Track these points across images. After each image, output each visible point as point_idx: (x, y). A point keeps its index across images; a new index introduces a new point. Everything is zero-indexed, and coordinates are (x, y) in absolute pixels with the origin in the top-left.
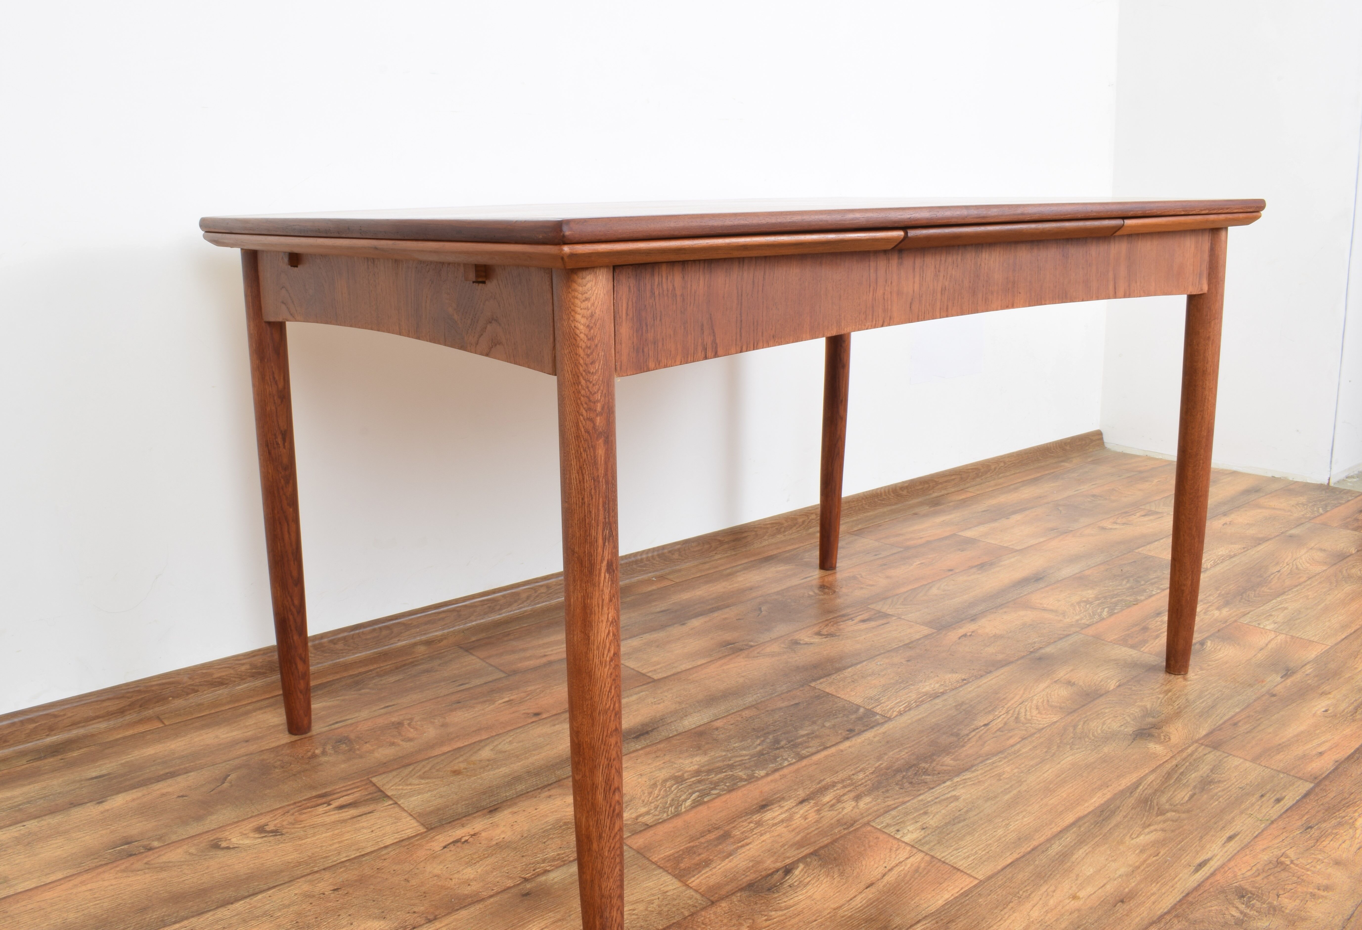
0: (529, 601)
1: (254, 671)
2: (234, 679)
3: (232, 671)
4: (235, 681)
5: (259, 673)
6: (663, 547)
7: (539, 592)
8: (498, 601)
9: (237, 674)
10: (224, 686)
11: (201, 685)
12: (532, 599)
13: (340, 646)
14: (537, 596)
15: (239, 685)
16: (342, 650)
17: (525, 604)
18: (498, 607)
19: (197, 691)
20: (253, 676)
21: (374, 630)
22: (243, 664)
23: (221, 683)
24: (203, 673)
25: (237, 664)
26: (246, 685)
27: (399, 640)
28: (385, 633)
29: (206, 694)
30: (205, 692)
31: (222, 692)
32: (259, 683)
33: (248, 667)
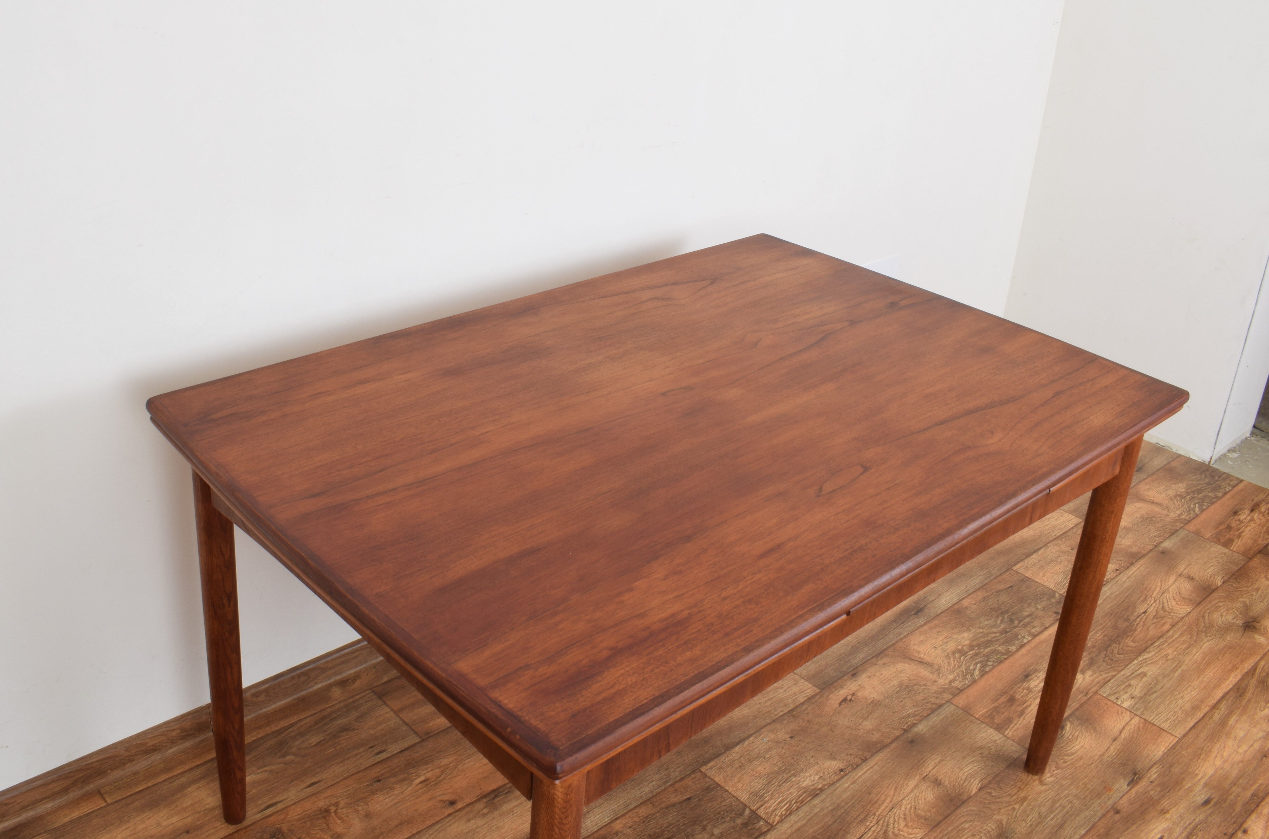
1: (184, 734)
2: (166, 744)
3: (164, 738)
4: (167, 746)
5: (188, 735)
9: (169, 740)
10: (157, 752)
11: (136, 755)
13: (262, 698)
15: (171, 748)
16: (264, 701)
19: (134, 760)
20: (182, 739)
21: (293, 678)
22: (174, 730)
23: (155, 749)
24: (138, 744)
25: (168, 731)
26: (176, 748)
27: (315, 683)
28: (303, 679)
29: (141, 762)
30: (140, 760)
31: (156, 757)
32: (188, 744)
33: (178, 731)
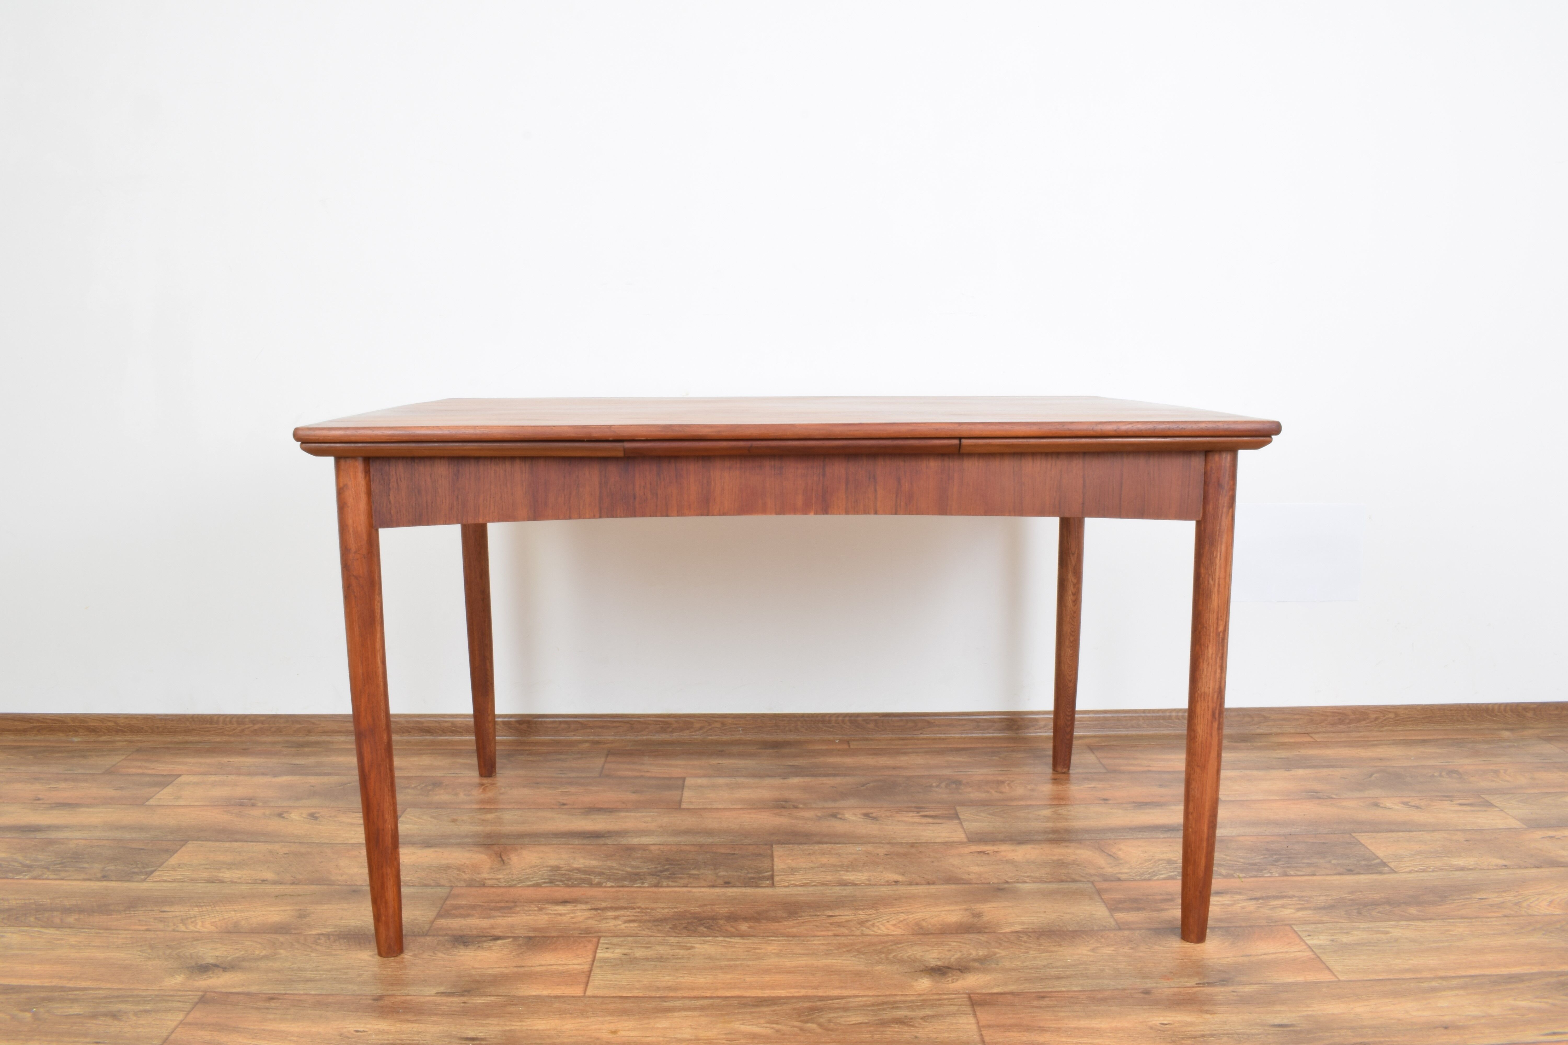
0: (701, 732)
6: (858, 715)
7: (713, 726)
8: (671, 724)
12: (705, 730)
14: (711, 729)
17: (697, 733)
18: (670, 729)
33: (449, 724)
